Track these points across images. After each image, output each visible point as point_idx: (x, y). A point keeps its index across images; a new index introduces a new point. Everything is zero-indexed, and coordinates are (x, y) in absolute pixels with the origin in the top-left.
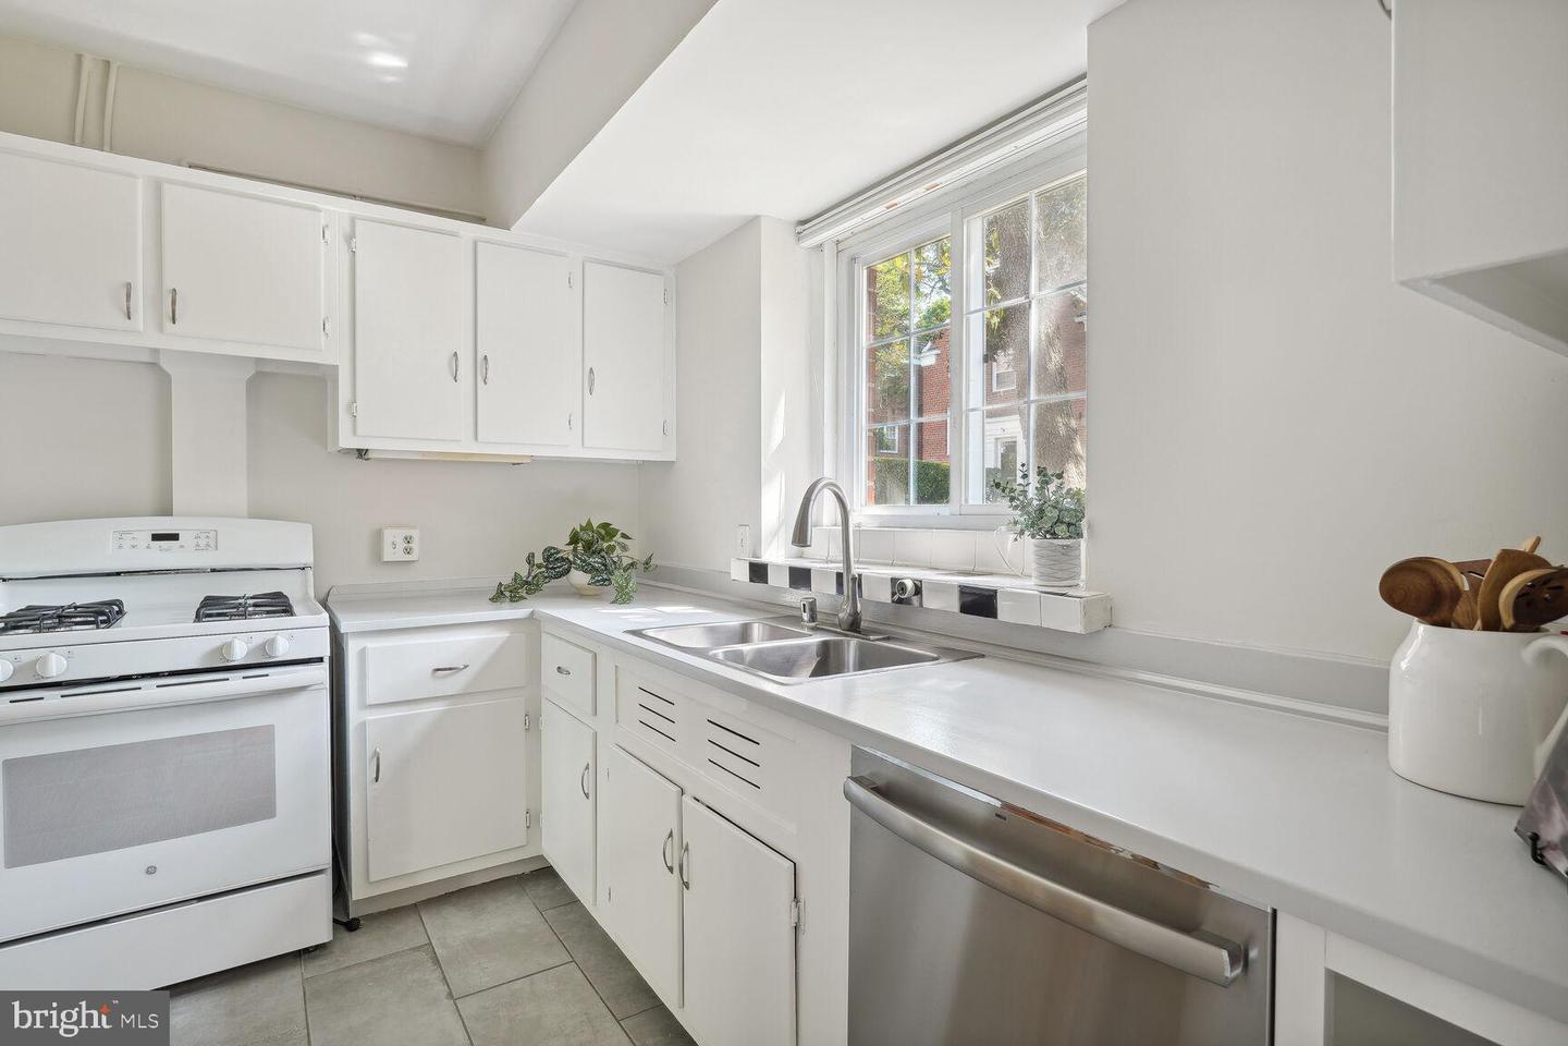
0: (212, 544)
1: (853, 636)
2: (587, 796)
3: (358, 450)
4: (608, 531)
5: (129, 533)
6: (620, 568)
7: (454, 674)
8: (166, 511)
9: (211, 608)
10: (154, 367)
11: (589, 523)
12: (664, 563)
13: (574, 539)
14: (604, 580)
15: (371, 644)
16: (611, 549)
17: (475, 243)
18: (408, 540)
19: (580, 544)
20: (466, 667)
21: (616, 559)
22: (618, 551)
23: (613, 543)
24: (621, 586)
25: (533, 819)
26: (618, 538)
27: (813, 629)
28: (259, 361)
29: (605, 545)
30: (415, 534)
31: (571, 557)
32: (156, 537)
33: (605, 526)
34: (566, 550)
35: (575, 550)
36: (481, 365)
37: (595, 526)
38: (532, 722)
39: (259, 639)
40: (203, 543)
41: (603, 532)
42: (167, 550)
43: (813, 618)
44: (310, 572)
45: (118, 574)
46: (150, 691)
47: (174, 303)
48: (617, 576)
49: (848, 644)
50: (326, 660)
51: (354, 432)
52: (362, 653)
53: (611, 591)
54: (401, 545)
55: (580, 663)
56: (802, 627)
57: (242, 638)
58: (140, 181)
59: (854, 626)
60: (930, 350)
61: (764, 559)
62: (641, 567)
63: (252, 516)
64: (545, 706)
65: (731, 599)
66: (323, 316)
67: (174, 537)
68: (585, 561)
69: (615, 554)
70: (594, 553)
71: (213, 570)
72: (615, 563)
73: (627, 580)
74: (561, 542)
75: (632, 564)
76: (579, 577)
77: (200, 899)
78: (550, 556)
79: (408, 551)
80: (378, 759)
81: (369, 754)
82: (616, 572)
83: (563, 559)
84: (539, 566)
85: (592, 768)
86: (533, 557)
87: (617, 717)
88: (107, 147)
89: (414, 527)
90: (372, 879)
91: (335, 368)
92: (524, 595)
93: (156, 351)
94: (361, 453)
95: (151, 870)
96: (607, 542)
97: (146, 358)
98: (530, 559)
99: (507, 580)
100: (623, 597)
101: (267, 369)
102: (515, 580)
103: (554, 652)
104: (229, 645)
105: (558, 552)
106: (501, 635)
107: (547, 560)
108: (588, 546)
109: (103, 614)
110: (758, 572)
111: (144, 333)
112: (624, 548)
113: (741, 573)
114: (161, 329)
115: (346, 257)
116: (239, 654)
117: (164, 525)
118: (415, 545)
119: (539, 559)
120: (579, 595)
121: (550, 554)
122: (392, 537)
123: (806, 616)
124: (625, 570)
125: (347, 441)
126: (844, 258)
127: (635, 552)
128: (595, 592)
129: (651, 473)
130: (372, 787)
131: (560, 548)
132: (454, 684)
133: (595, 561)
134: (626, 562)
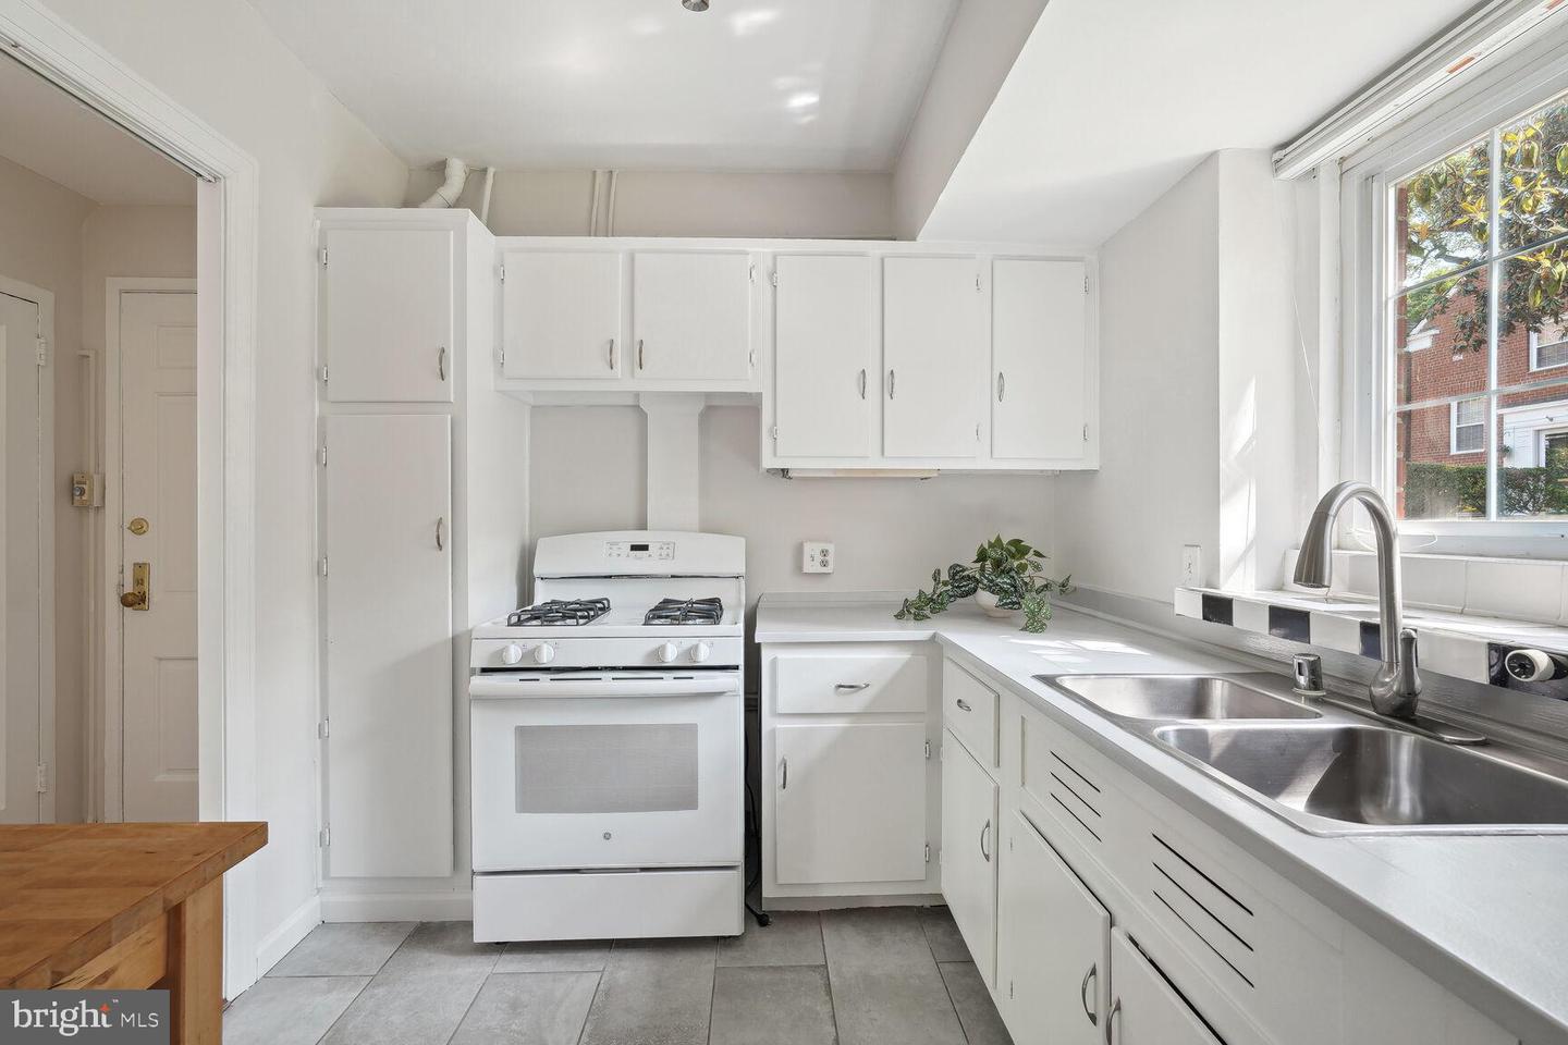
0: (671, 555)
1: (1406, 729)
2: (987, 857)
3: (783, 470)
4: (1019, 548)
5: (617, 544)
6: (1031, 591)
7: (853, 692)
8: (643, 526)
9: (664, 612)
10: (636, 410)
11: (998, 540)
12: (1085, 585)
13: (982, 556)
14: (1013, 603)
15: (784, 655)
16: (1023, 568)
17: (882, 260)
18: (824, 553)
19: (988, 562)
20: (868, 686)
21: (1027, 580)
22: (1030, 571)
23: (1023, 561)
24: (1032, 612)
25: (932, 853)
26: (1030, 556)
27: (1315, 701)
28: (708, 395)
29: (1016, 563)
30: (831, 548)
31: (977, 576)
32: (634, 548)
33: (1016, 542)
34: (973, 568)
35: (982, 569)
36: (888, 382)
37: (1005, 542)
38: (933, 750)
39: (687, 643)
40: (664, 552)
41: (1013, 549)
42: (640, 558)
43: (1315, 684)
44: (742, 581)
45: (610, 577)
46: (607, 684)
47: (641, 352)
48: (1029, 602)
49: (1398, 740)
50: (742, 668)
51: (775, 455)
52: (774, 662)
53: (1021, 617)
54: (819, 558)
55: (982, 700)
56: (1297, 697)
57: (674, 641)
58: (621, 256)
59: (1403, 711)
60: (1421, 331)
61: (1225, 590)
62: (1057, 589)
63: (703, 530)
64: (946, 735)
65: (1175, 636)
66: (750, 348)
67: (645, 548)
68: (992, 581)
69: (1027, 574)
70: (1003, 572)
71: (673, 577)
72: (1026, 584)
73: (1040, 605)
74: (968, 561)
75: (1046, 586)
76: (986, 598)
77: (643, 869)
78: (954, 574)
79: (824, 563)
80: (785, 767)
81: (779, 760)
82: (1027, 596)
83: (969, 578)
84: (945, 584)
85: (992, 827)
86: (939, 574)
87: (1023, 777)
88: (610, 234)
89: (830, 542)
90: (780, 882)
91: (760, 395)
92: (930, 615)
93: (637, 395)
94: (784, 472)
95: (607, 836)
96: (1018, 559)
97: (630, 402)
98: (937, 574)
99: (913, 597)
100: (1035, 625)
101: (716, 402)
102: (920, 597)
103: (955, 684)
104: (662, 648)
105: (963, 571)
106: (903, 656)
107: (953, 577)
108: (997, 564)
109: (591, 609)
110: (1218, 608)
111: (624, 381)
112: (1037, 568)
113: (1189, 607)
114: (633, 374)
115: (769, 288)
116: (671, 658)
117: (640, 538)
118: (830, 558)
119: (945, 577)
120: (985, 616)
121: (956, 572)
122: (813, 549)
123: (1302, 680)
124: (1038, 592)
125: (768, 461)
126: (1354, 181)
127: (1050, 571)
128: (1002, 615)
129: (1070, 484)
130: (780, 793)
131: (966, 565)
132: (856, 702)
133: (1004, 581)
134: (1039, 583)
